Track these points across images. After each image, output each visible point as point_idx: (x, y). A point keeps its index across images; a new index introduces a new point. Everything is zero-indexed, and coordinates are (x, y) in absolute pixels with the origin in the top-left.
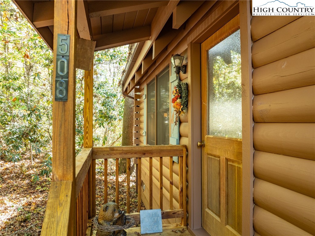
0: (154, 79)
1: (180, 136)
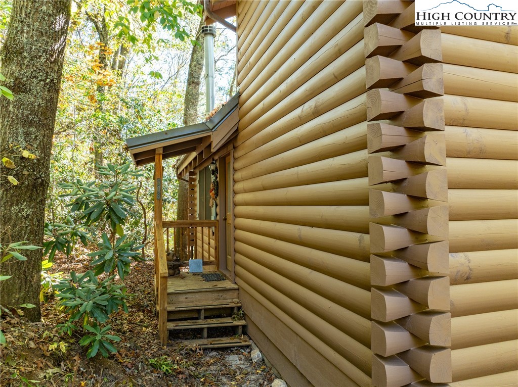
1: (217, 215)
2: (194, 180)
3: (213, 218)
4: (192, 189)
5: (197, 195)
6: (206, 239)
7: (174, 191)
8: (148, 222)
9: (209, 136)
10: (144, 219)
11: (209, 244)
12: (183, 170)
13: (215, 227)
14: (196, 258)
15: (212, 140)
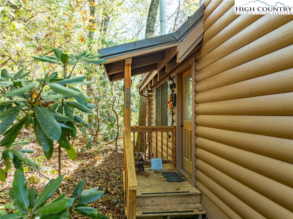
0: (160, 87)
1: (173, 122)
2: (151, 96)
3: (169, 124)
4: (150, 102)
5: (154, 106)
6: (165, 141)
7: (136, 104)
8: (120, 124)
9: (175, 47)
10: (117, 122)
11: (167, 146)
12: (144, 88)
13: (173, 132)
14: (157, 157)
15: (178, 51)
